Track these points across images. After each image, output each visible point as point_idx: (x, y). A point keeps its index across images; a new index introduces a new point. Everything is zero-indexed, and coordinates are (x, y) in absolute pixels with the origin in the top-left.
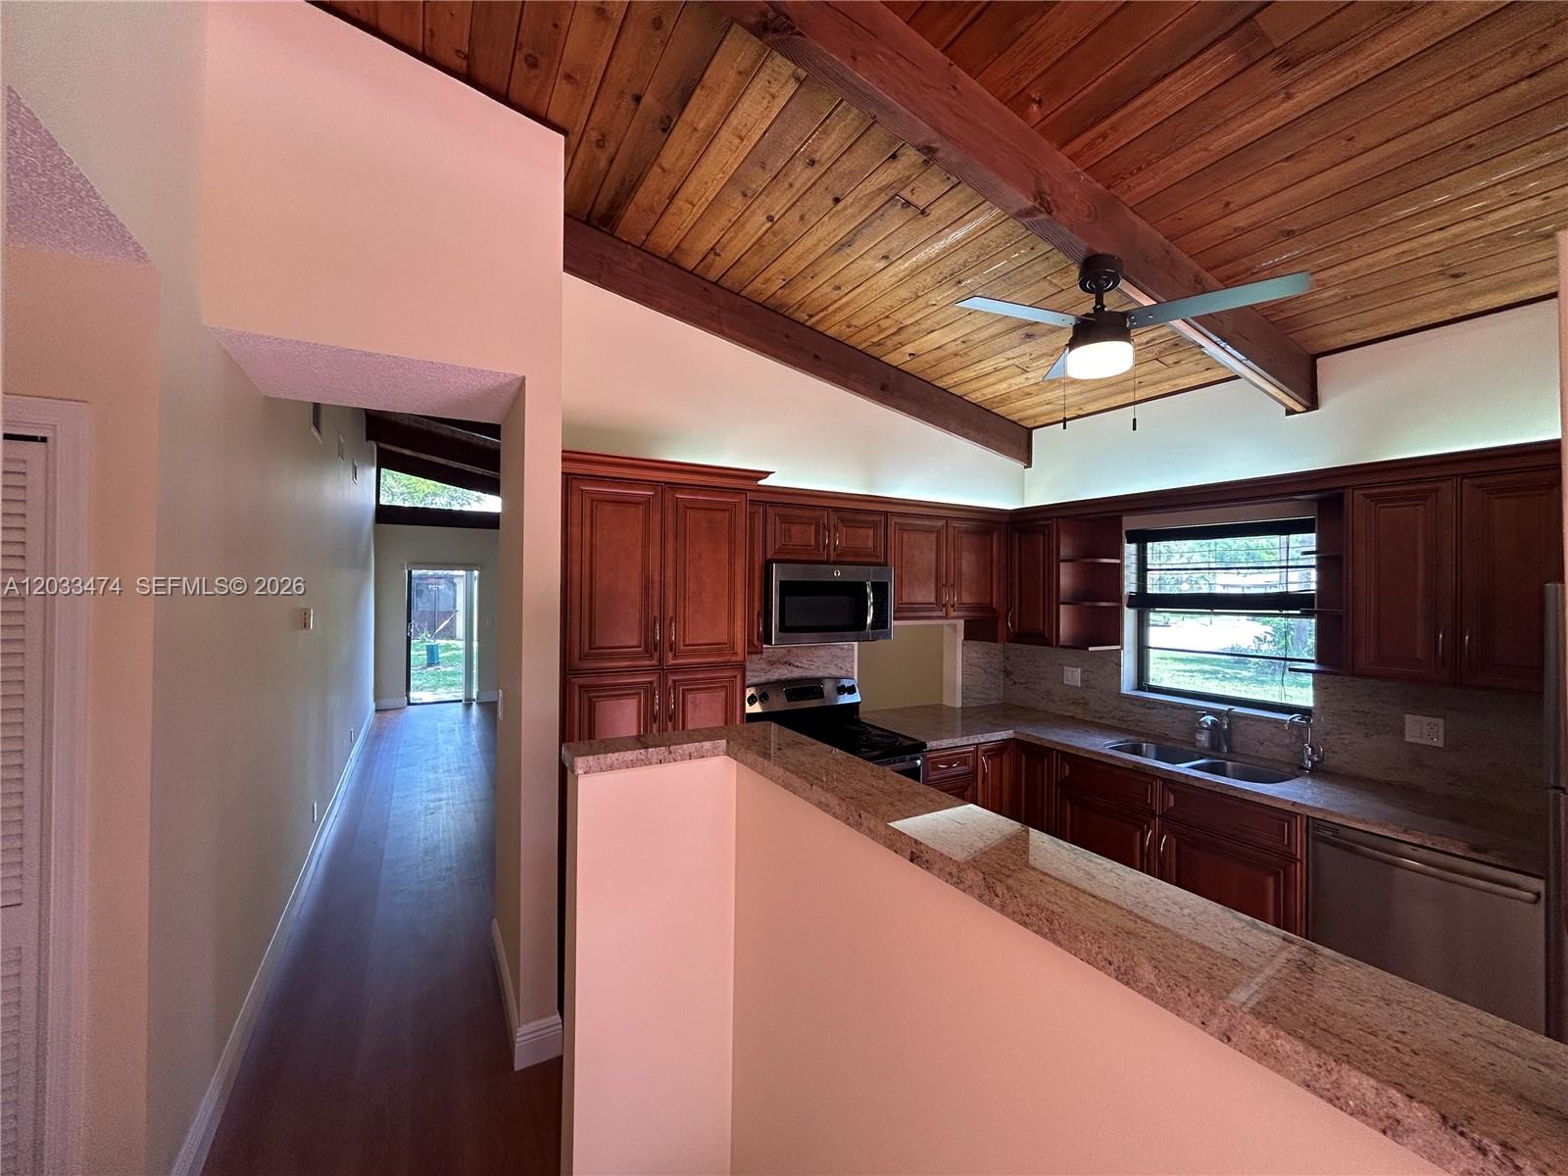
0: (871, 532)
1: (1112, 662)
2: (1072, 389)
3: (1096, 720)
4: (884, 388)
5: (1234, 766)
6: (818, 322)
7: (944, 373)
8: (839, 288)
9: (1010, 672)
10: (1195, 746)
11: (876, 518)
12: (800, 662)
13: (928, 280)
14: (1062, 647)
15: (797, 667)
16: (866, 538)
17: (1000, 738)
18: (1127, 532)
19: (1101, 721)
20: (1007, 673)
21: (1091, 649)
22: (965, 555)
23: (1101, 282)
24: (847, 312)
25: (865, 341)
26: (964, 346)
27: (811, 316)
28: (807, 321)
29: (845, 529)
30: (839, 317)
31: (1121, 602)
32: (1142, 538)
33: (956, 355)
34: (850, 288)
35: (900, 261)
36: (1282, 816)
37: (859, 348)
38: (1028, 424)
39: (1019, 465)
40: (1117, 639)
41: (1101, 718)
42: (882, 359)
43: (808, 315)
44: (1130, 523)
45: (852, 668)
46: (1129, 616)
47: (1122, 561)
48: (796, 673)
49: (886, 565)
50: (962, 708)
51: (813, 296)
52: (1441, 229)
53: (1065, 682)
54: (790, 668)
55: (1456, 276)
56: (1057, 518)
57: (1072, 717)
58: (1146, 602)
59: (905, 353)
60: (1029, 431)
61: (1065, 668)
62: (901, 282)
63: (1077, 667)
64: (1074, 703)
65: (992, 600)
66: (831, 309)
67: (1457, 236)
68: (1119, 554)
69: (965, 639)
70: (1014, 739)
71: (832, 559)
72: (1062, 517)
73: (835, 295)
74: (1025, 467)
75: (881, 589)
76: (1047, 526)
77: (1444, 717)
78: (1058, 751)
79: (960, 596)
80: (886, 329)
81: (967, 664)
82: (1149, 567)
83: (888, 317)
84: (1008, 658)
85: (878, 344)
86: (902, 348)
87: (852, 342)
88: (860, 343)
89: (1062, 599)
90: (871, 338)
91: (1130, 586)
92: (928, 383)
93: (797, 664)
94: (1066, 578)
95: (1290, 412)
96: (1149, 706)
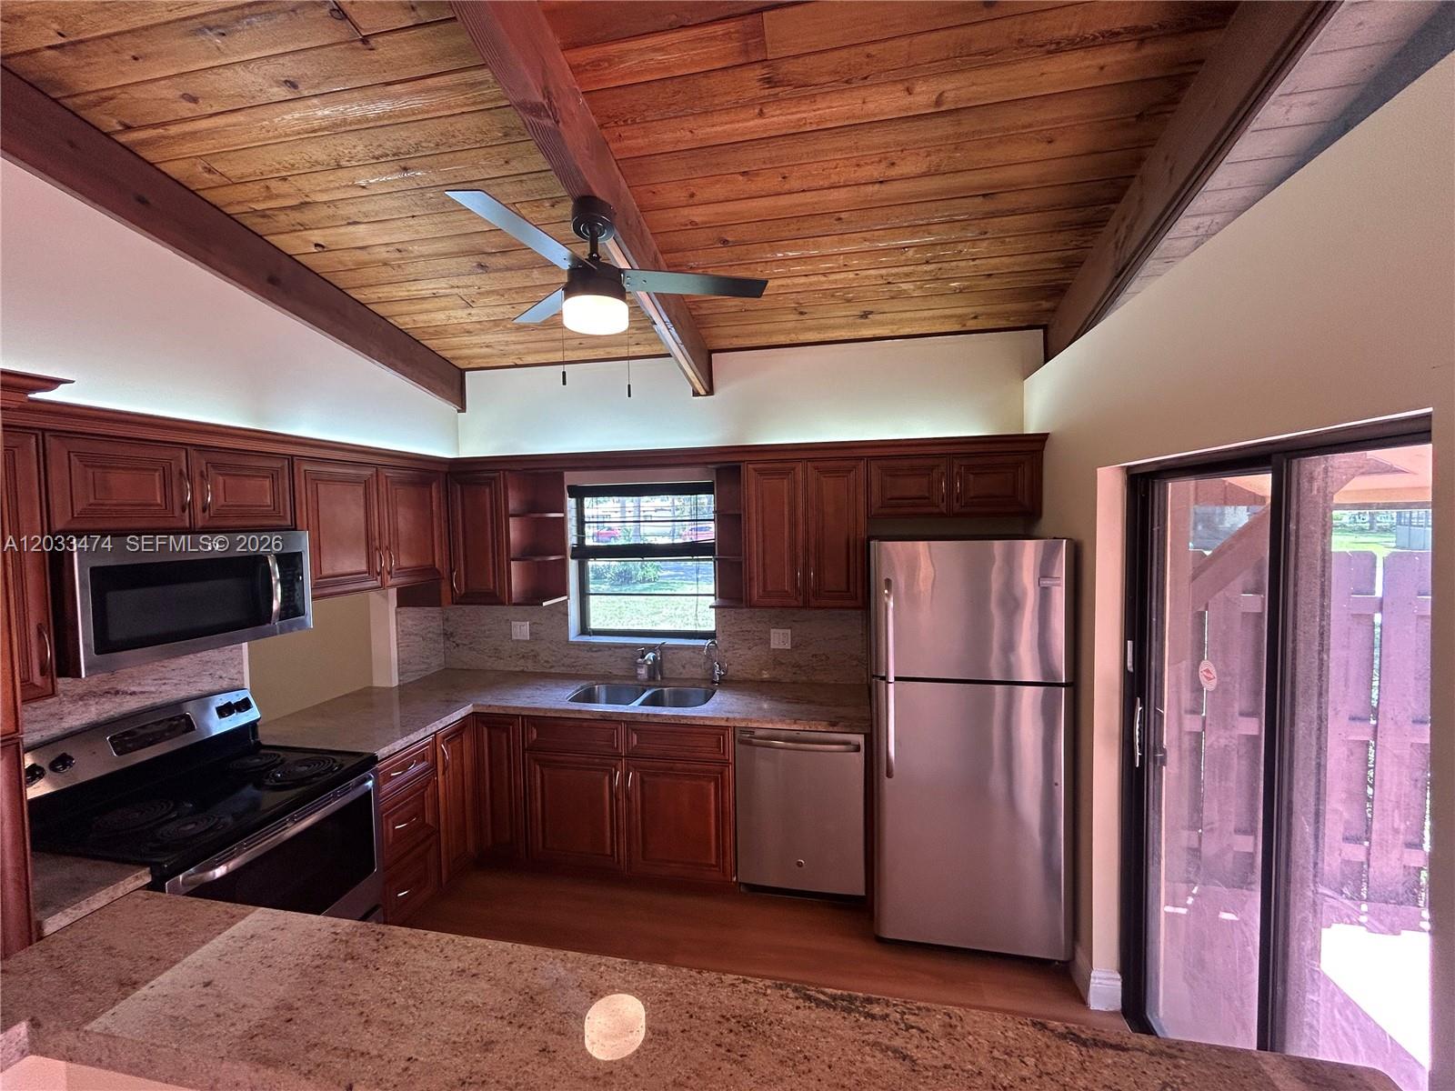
0: (267, 483)
1: (560, 612)
2: (516, 336)
3: (547, 671)
4: (273, 280)
5: (669, 691)
6: (144, 143)
7: (365, 282)
8: (194, 100)
9: (452, 634)
10: (637, 680)
11: (276, 464)
12: (140, 684)
13: (358, 148)
14: (515, 604)
15: (133, 693)
16: (259, 493)
17: (459, 718)
18: (568, 487)
19: (553, 670)
20: (448, 635)
21: (544, 604)
22: (401, 510)
23: (596, 229)
24: (207, 146)
25: (239, 203)
26: (398, 255)
27: (128, 128)
28: (118, 132)
29: (221, 479)
30: (188, 148)
31: (564, 553)
32: (580, 493)
33: (385, 264)
34: (216, 109)
35: (315, 101)
36: (716, 732)
37: (229, 210)
38: (461, 364)
39: (451, 408)
40: (563, 591)
41: (552, 667)
42: (265, 238)
43: (121, 123)
44: (571, 478)
45: (241, 673)
46: (573, 565)
47: (565, 515)
48: (131, 704)
49: (295, 529)
50: (399, 686)
51: (138, 93)
52: (806, 275)
53: (514, 638)
54: (118, 699)
55: (801, 313)
56: (505, 470)
57: (523, 671)
58: (583, 553)
59: (309, 241)
60: (462, 372)
61: (513, 623)
62: (314, 133)
63: (525, 620)
64: (523, 657)
65: (434, 561)
66: (173, 130)
67: (811, 284)
68: (562, 509)
69: (399, 606)
70: (473, 713)
71: (200, 524)
72: (510, 471)
73: (185, 109)
74: (459, 411)
75: (290, 562)
76: (494, 478)
77: (790, 628)
78: (523, 716)
79: (397, 559)
80: (278, 196)
81: (403, 634)
82: (586, 520)
83: (284, 179)
84: (447, 619)
85: (263, 214)
86: (303, 233)
87: (209, 196)
88: (230, 204)
89: (512, 556)
90: (251, 201)
91: (572, 540)
92: (341, 290)
93: (134, 688)
94: (515, 531)
95: (696, 394)
96: (594, 649)
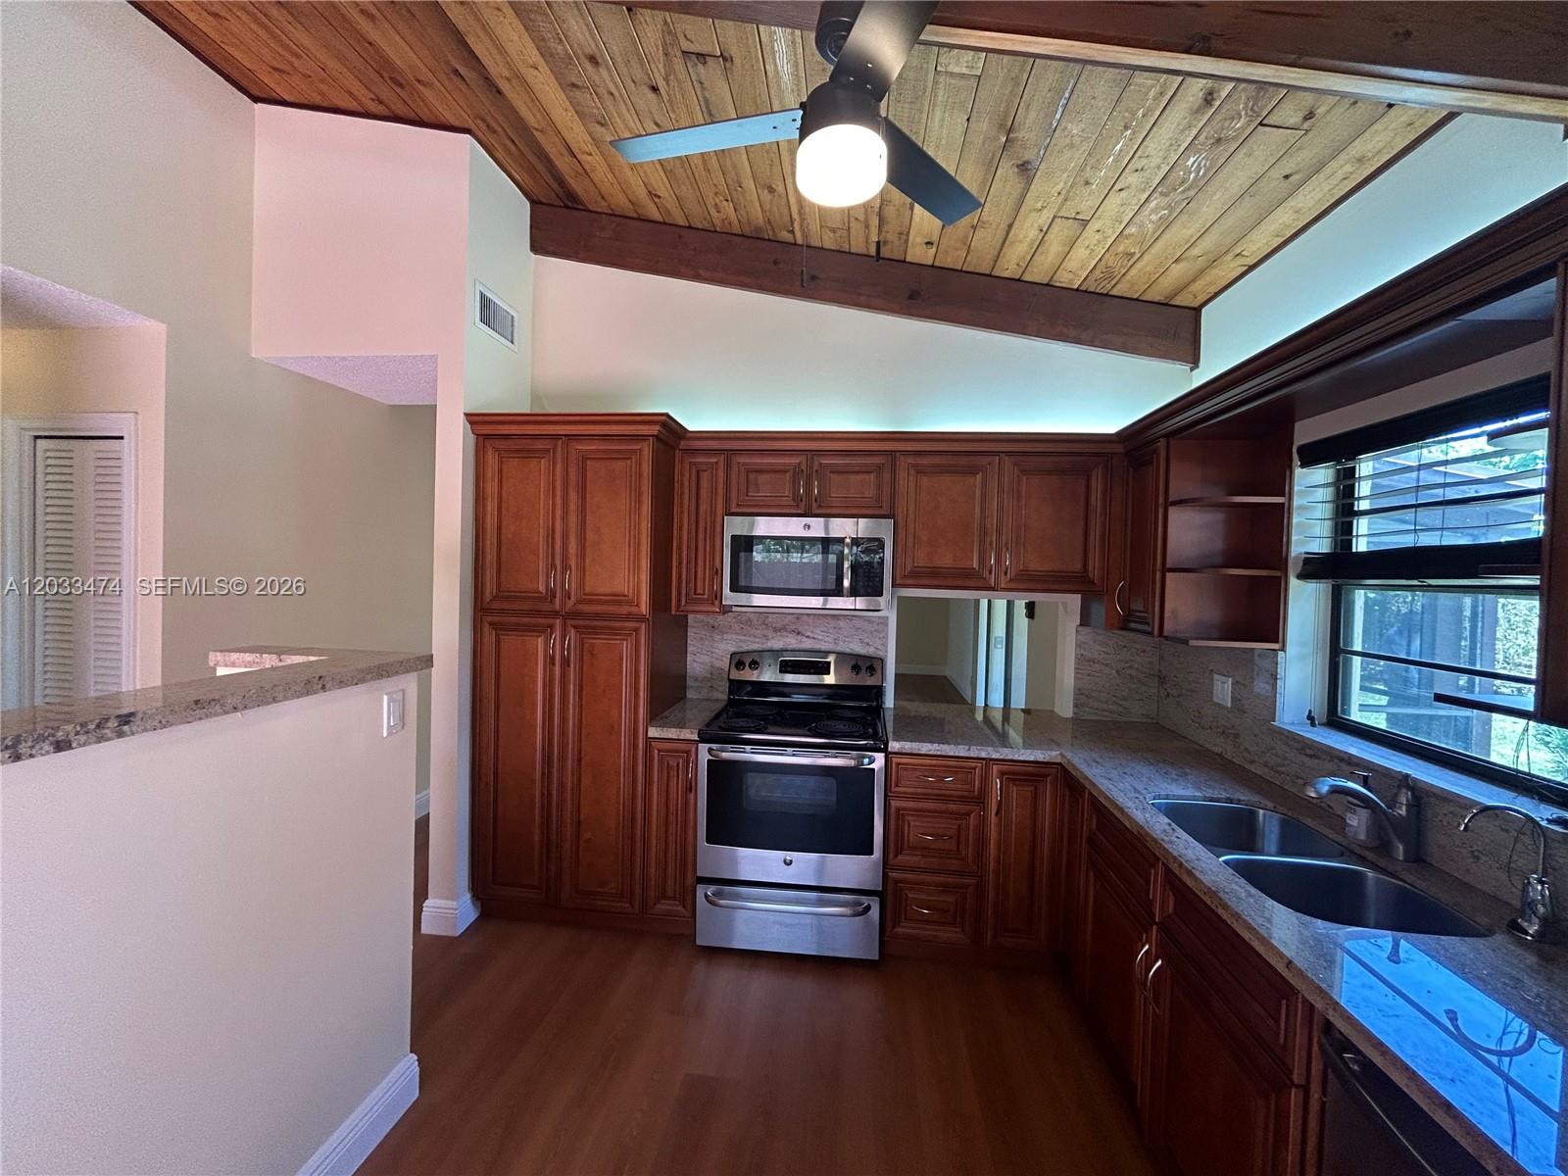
0: (872, 477)
1: (1266, 669)
4: (914, 296)
6: (804, 236)
9: (1165, 678)
11: (883, 460)
12: (812, 632)
15: (807, 637)
16: (864, 485)
17: (1032, 758)
18: (1303, 447)
19: (1252, 768)
20: (1162, 680)
22: (1032, 503)
25: (867, 243)
27: (792, 232)
28: (795, 239)
29: (832, 475)
30: (813, 224)
31: (1284, 569)
40: (1268, 631)
41: (1252, 762)
42: (907, 260)
43: (788, 232)
44: (1306, 430)
45: (886, 645)
46: (1305, 590)
47: (1290, 499)
49: (892, 518)
50: (1076, 720)
53: (1215, 700)
54: (799, 637)
56: (1165, 436)
57: (1220, 755)
59: (921, 245)
60: (1198, 311)
61: (1216, 676)
63: (1229, 677)
64: (1223, 733)
65: (1086, 567)
68: (1281, 484)
69: (1081, 625)
70: (1058, 764)
71: (812, 511)
72: (1172, 435)
74: (1192, 370)
81: (1083, 659)
84: (1163, 658)
85: (883, 242)
86: (911, 240)
87: (858, 249)
89: (1169, 565)
90: (867, 237)
91: (1310, 541)
93: (809, 634)
96: (1308, 752)
